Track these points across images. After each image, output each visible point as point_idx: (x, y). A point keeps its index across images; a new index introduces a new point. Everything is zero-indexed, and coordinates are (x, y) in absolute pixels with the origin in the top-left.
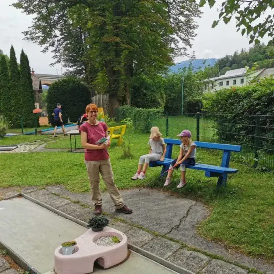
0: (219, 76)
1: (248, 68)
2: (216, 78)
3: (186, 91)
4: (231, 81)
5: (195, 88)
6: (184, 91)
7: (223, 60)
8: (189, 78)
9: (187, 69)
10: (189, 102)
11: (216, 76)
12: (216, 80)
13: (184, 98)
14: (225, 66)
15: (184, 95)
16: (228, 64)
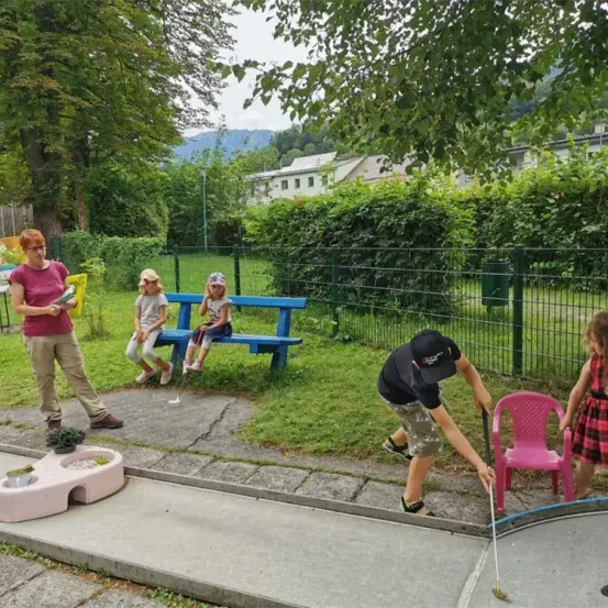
0: (279, 168)
1: (335, 153)
2: (273, 173)
3: (212, 200)
4: (304, 180)
5: (229, 193)
6: (207, 199)
7: (285, 133)
8: (215, 171)
9: (211, 153)
10: (219, 223)
11: (274, 167)
12: (273, 177)
13: (209, 215)
14: (291, 148)
15: (208, 208)
16: (296, 144)
